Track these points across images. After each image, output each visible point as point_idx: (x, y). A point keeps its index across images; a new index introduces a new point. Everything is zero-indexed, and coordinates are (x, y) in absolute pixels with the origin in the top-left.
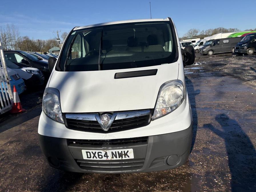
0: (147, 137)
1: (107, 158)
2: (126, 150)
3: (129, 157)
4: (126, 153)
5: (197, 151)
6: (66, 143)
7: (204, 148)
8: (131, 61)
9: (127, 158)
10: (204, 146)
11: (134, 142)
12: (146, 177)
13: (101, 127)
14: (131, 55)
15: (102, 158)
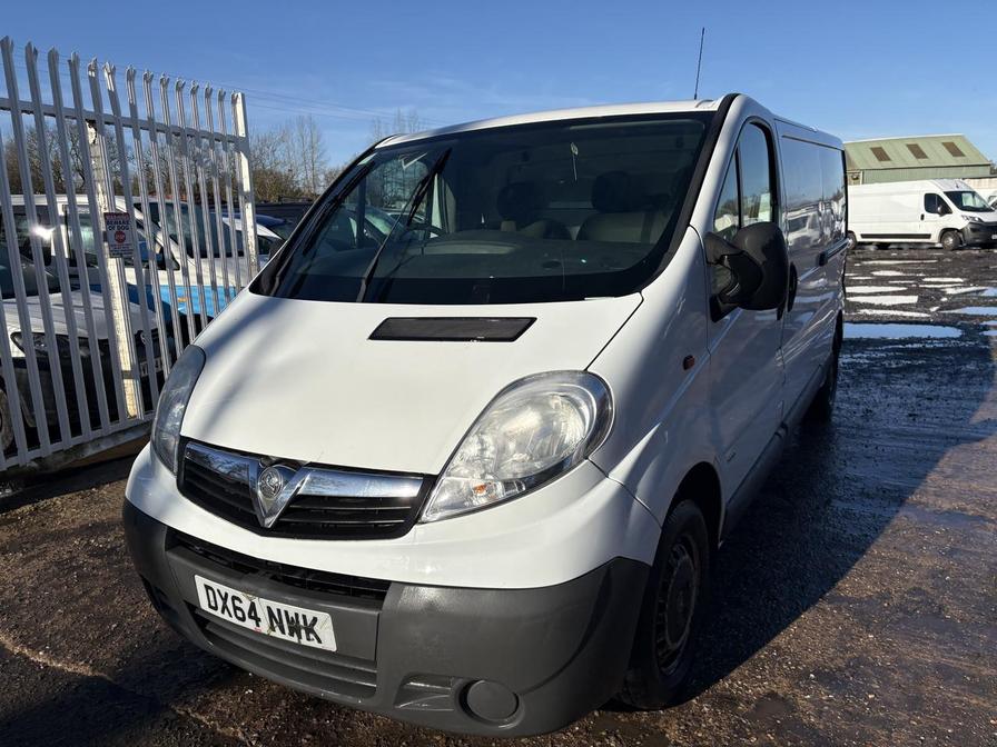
0: (385, 584)
1: (258, 625)
2: (310, 614)
3: (320, 641)
4: (309, 623)
5: (729, 701)
6: (162, 542)
7: (773, 695)
8: (482, 275)
9: (314, 644)
10: (782, 687)
11: (348, 591)
12: (438, 738)
13: (256, 508)
14: (504, 250)
15: (243, 619)
